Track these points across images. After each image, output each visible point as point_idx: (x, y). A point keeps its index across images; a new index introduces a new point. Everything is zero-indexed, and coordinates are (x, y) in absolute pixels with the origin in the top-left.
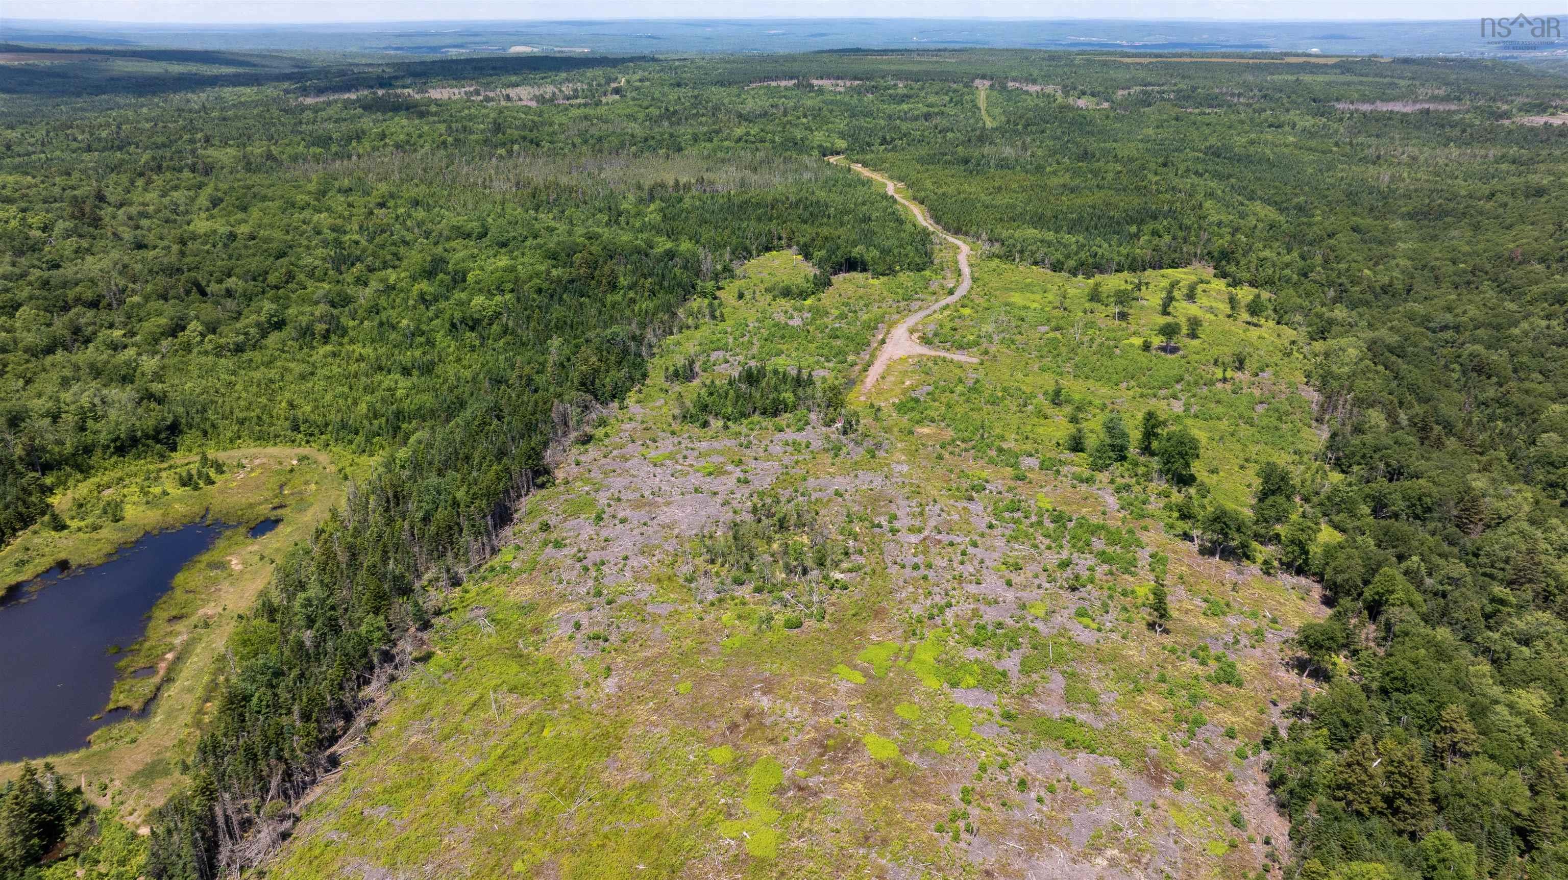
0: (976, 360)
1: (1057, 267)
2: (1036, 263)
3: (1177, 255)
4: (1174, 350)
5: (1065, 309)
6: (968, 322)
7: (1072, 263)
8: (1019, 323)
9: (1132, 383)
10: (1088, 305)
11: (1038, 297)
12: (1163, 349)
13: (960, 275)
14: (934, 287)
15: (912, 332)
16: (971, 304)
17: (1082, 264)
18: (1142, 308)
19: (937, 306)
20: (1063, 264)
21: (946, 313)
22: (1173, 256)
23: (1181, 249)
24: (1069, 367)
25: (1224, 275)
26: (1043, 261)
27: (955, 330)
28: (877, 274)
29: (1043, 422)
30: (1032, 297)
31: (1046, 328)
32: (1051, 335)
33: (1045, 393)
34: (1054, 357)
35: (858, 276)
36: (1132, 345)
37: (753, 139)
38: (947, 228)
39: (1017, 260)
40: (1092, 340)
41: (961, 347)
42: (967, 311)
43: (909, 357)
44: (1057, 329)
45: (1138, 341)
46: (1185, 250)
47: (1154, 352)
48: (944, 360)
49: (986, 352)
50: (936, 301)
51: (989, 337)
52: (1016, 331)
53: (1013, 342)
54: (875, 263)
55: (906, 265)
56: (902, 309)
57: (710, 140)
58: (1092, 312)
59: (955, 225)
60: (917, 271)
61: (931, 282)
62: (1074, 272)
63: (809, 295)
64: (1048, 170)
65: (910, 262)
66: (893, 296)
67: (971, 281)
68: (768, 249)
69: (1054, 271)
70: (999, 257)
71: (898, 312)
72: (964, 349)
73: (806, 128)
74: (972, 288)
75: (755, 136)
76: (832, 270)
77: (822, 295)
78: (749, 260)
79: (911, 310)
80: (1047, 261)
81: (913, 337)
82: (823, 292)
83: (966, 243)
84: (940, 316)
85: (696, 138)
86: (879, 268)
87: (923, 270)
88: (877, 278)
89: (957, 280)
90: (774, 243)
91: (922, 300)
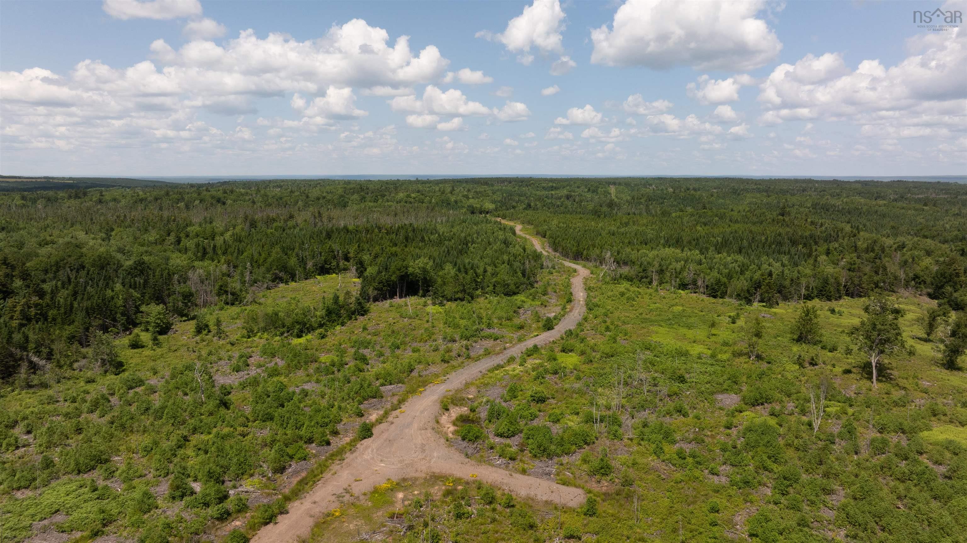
0: (575, 497)
1: (717, 291)
2: (683, 286)
3: (880, 277)
5: (759, 357)
6: (570, 384)
7: (741, 283)
8: (676, 387)
11: (701, 333)
13: (570, 301)
14: (525, 317)
15: (445, 407)
16: (579, 346)
19: (516, 350)
20: (725, 286)
21: (531, 362)
22: (876, 278)
26: (695, 282)
27: (542, 400)
28: (443, 298)
30: (690, 333)
31: (735, 399)
32: (749, 415)
35: (412, 301)
37: (412, 200)
38: (566, 255)
39: (655, 283)
42: (570, 360)
43: (401, 485)
48: (489, 497)
49: (604, 467)
50: (520, 340)
51: (613, 423)
53: (668, 436)
54: (444, 283)
55: (491, 288)
56: (454, 354)
57: (376, 201)
58: (813, 363)
59: (574, 249)
60: (505, 295)
61: (521, 311)
62: (746, 298)
63: (311, 329)
64: (674, 215)
65: (499, 283)
66: (449, 330)
67: (584, 309)
68: (324, 270)
69: (715, 297)
70: (629, 279)
71: (444, 361)
72: (550, 457)
73: (464, 196)
74: (585, 319)
75: (414, 198)
76: (376, 292)
77: (338, 328)
78: (287, 283)
79: (468, 357)
80: (699, 283)
81: (444, 419)
82: (343, 324)
83: (584, 266)
84: (519, 369)
85: (363, 199)
86: (449, 290)
87: (515, 294)
88: (441, 304)
89: (564, 308)
90: (334, 263)
91: (496, 339)
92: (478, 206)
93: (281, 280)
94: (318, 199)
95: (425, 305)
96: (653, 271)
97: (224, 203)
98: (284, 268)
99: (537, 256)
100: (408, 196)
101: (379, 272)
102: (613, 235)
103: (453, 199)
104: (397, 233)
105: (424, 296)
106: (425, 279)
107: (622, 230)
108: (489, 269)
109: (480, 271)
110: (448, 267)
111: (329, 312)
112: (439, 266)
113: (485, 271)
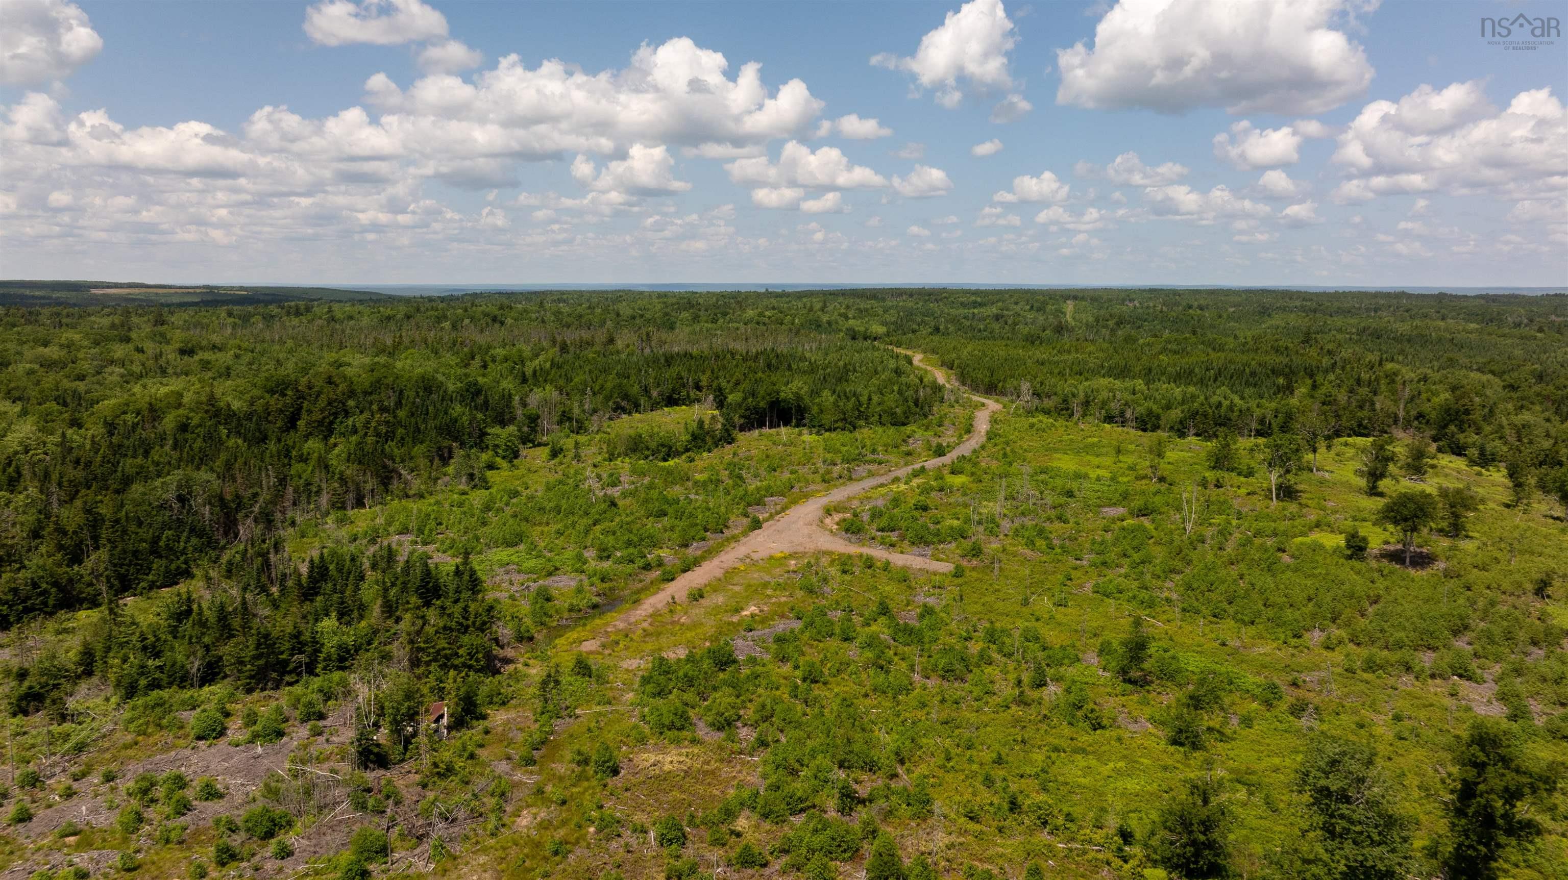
0: (945, 567)
1: (1146, 423)
2: (1109, 419)
3: (1365, 413)
4: (1422, 560)
5: (1162, 479)
6: (957, 498)
7: (1176, 414)
8: (1062, 500)
9: (1337, 632)
10: (1210, 475)
11: (1108, 461)
12: (1396, 557)
13: (968, 431)
14: (916, 444)
15: (828, 512)
16: (971, 469)
17: (1194, 414)
18: (1322, 482)
19: (902, 472)
20: (1158, 417)
21: (915, 482)
22: (1360, 414)
23: (1373, 404)
24: (1171, 589)
25: (1458, 450)
26: (1122, 414)
27: (925, 508)
28: (820, 428)
29: (1085, 739)
30: (1096, 461)
31: (1121, 511)
32: (1130, 522)
33: (1104, 651)
34: (1134, 566)
35: (784, 432)
36: (1317, 548)
37: (767, 321)
38: (975, 389)
39: (1076, 416)
40: (1224, 533)
41: (921, 540)
42: (959, 480)
43: (793, 556)
44: (1143, 512)
45: (1334, 541)
46: (1378, 406)
47: (1374, 564)
48: (869, 563)
49: (976, 552)
50: (906, 464)
51: (992, 525)
52: (1052, 513)
53: (1041, 533)
54: (822, 411)
55: (877, 417)
56: (835, 475)
57: (715, 321)
58: (1218, 486)
59: (987, 380)
60: (892, 425)
61: (911, 441)
62: (1179, 430)
63: (678, 454)
64: (1141, 341)
65: (885, 412)
66: (829, 456)
67: (985, 439)
68: (671, 401)
69: (1145, 430)
70: (1047, 412)
71: (824, 481)
72: (927, 544)
73: (840, 315)
74: (983, 447)
75: (769, 318)
76: (742, 421)
77: (705, 454)
78: (630, 413)
79: (850, 479)
80: (1128, 414)
81: (828, 521)
82: (709, 451)
83: (997, 401)
84: (903, 487)
85: (696, 318)
86: (827, 419)
87: (904, 424)
88: (818, 433)
89: (961, 436)
90: (684, 393)
91: (880, 463)
92: (862, 329)
93: (624, 410)
94: (634, 318)
95: (800, 434)
96: (1075, 404)
97: (502, 323)
98: (626, 397)
99: (937, 388)
100: (761, 314)
101: (745, 399)
102: (1042, 364)
103: (825, 318)
104: (756, 358)
105: (797, 426)
106: (799, 406)
107: (1056, 358)
108: (875, 398)
109: (864, 399)
110: (826, 393)
111: (695, 437)
112: (815, 393)
113: (870, 399)
